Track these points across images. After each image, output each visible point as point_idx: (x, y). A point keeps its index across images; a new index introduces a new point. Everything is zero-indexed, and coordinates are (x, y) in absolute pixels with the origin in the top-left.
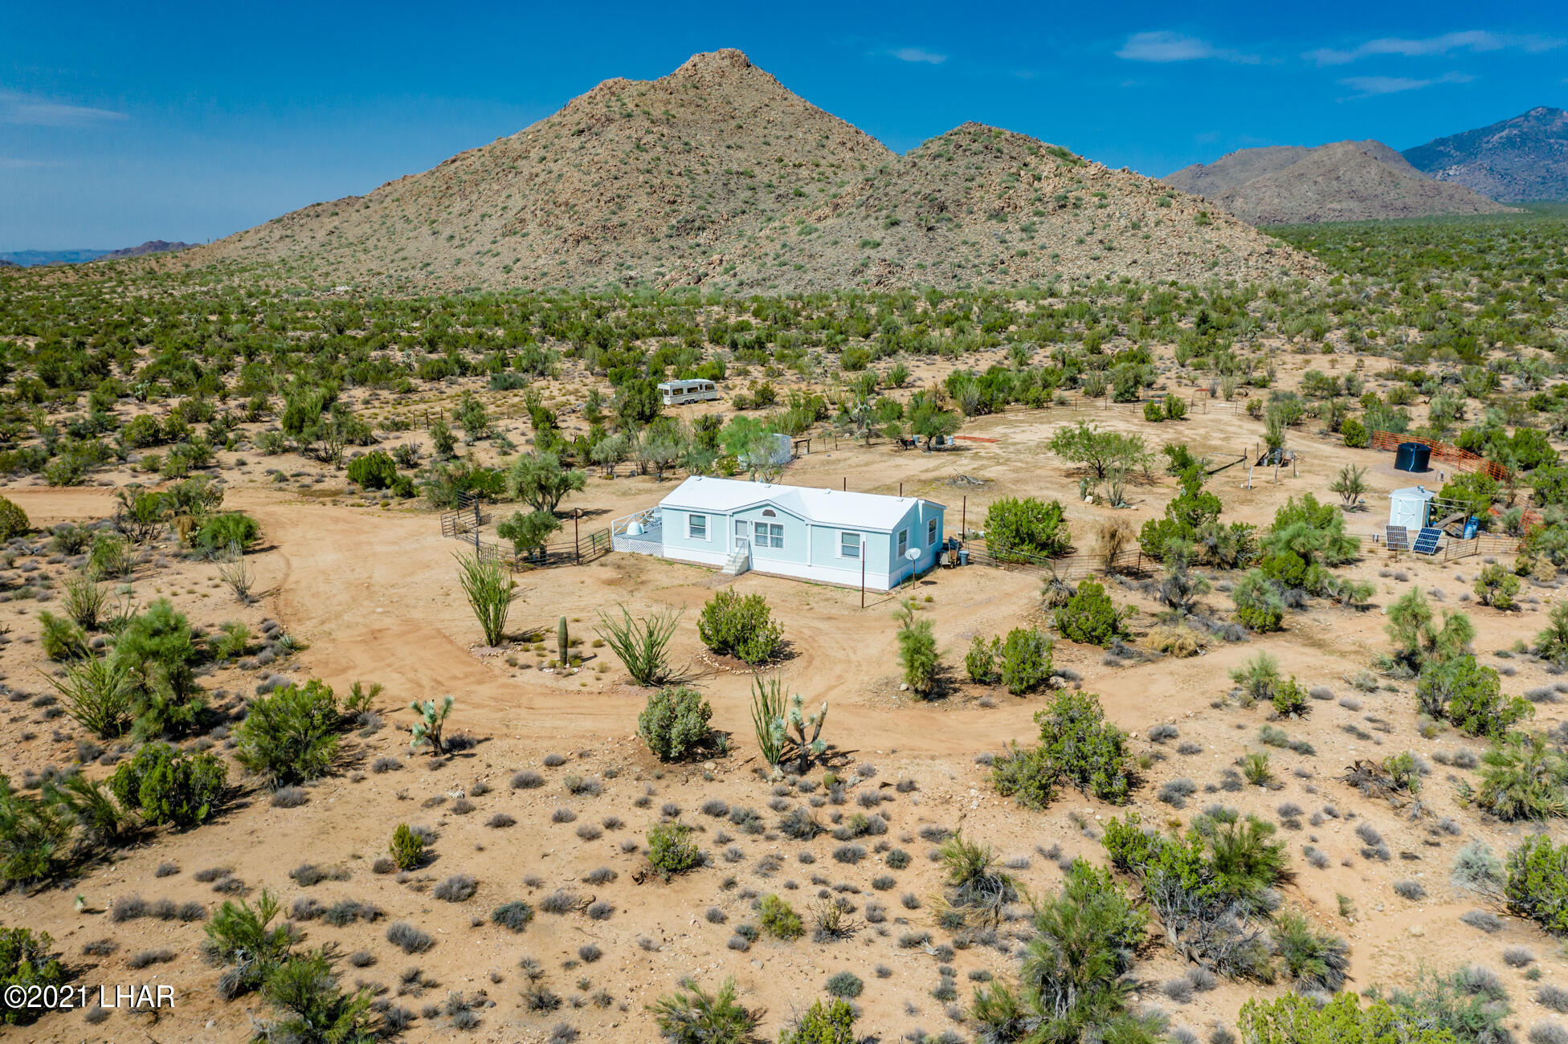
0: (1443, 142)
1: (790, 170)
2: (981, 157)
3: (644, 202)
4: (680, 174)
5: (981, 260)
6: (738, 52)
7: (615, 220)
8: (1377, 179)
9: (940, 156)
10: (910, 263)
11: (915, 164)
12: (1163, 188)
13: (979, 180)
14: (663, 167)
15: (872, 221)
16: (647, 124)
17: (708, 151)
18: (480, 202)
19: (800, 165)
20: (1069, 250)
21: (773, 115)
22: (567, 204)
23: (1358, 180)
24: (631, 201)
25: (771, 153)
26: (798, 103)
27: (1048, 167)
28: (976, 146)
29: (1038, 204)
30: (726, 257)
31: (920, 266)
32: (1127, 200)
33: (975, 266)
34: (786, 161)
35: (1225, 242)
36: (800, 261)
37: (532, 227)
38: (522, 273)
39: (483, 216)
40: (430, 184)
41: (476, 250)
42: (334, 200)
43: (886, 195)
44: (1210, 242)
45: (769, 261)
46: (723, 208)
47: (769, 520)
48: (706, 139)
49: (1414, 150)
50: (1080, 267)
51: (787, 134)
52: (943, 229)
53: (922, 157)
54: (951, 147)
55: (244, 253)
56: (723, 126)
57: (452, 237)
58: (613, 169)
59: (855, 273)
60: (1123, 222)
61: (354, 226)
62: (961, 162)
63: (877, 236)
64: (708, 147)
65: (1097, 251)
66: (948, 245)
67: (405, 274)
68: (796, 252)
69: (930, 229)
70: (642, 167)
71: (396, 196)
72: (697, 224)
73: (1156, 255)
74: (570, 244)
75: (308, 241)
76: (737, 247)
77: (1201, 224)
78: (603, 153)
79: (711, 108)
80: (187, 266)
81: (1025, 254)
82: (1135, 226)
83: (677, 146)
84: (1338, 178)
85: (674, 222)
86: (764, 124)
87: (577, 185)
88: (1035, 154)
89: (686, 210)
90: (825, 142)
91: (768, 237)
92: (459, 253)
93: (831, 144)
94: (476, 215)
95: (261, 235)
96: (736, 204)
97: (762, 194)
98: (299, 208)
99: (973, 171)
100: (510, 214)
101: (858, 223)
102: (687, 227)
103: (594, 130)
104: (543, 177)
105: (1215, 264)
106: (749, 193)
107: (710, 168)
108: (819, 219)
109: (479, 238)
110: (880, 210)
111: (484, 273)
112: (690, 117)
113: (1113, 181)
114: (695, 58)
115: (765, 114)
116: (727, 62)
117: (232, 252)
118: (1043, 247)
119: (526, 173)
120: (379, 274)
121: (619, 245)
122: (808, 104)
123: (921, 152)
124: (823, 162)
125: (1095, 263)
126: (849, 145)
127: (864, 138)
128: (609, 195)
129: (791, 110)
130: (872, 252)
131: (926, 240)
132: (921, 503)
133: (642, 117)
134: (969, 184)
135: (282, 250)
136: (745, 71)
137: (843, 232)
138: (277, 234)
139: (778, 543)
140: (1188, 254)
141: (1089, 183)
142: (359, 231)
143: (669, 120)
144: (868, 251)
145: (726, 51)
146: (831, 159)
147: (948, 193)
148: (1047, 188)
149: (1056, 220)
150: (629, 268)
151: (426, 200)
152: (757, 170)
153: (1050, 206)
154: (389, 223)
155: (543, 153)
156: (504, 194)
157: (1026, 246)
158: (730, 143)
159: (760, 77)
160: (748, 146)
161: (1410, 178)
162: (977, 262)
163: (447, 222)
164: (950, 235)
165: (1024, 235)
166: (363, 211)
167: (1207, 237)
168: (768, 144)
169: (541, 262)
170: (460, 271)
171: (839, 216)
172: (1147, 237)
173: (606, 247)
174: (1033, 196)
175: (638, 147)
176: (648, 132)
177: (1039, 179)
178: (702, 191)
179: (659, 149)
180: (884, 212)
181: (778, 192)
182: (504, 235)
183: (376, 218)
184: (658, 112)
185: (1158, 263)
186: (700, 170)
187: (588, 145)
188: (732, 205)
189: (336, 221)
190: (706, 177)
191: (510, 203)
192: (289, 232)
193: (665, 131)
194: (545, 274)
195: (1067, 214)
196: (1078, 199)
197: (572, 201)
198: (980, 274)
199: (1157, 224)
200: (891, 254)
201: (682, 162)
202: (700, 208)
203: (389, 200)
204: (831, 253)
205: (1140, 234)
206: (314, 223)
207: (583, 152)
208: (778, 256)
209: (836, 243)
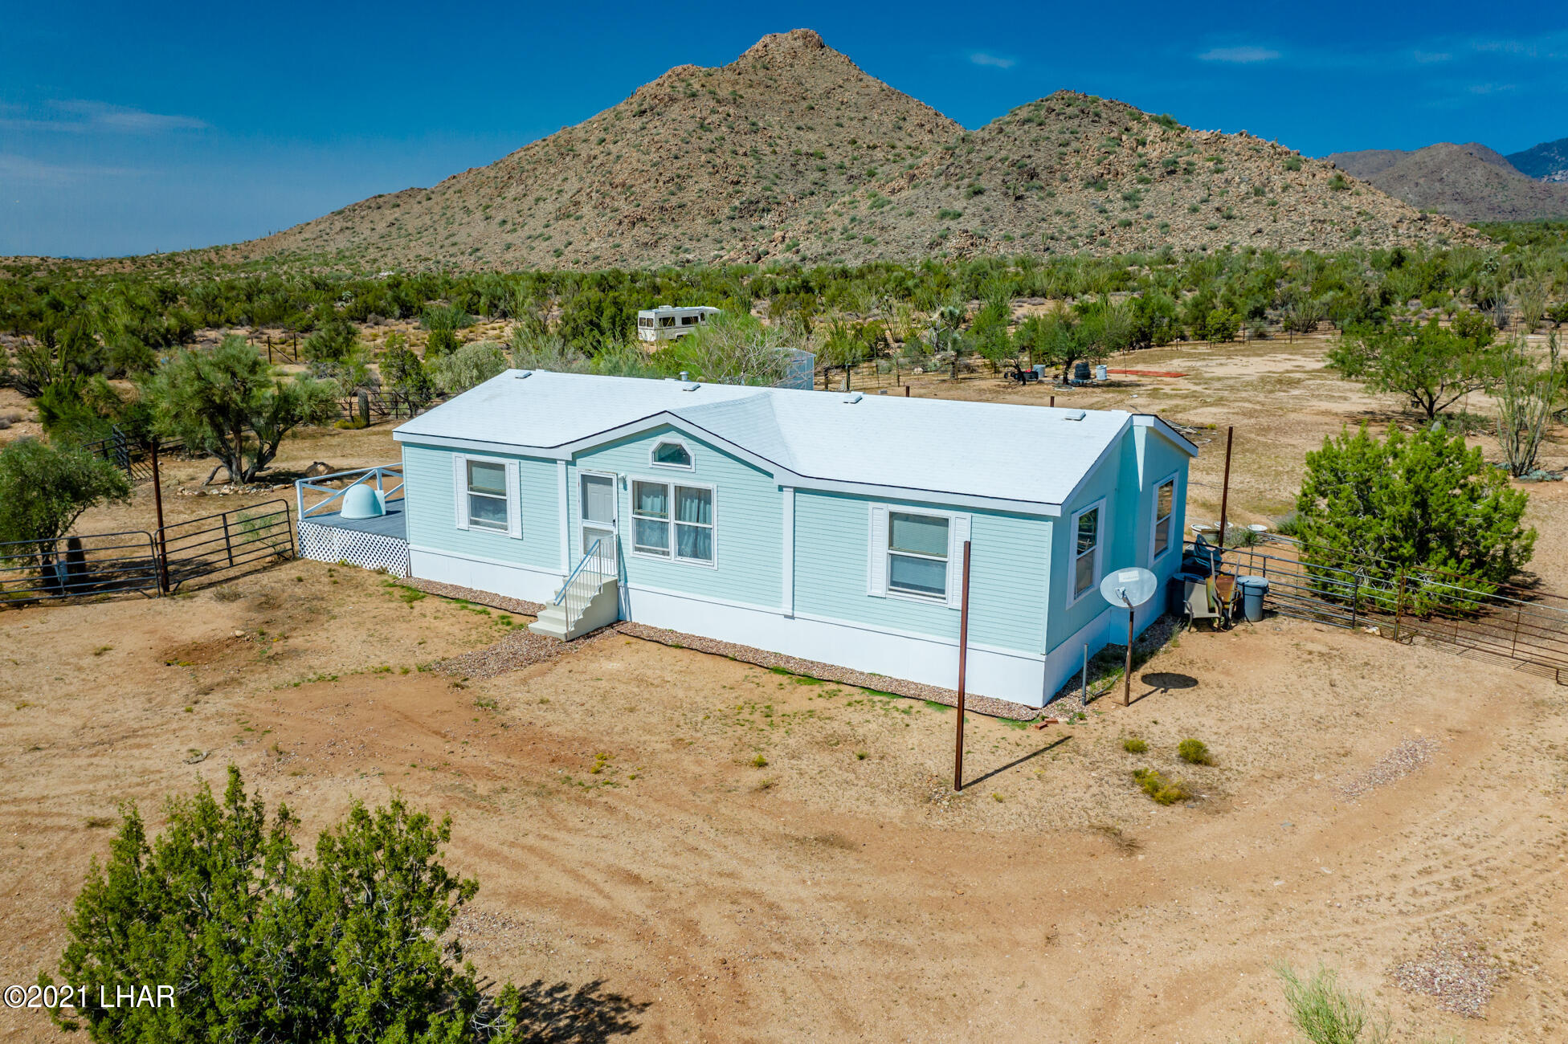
0: (1546, 147)
1: (863, 152)
2: (1076, 122)
3: (706, 183)
4: (745, 154)
5: (1078, 231)
6: (811, 32)
7: (674, 201)
8: (1484, 180)
9: (1029, 121)
10: (995, 234)
11: (1001, 131)
12: (1287, 153)
13: (1075, 145)
14: (728, 146)
15: (953, 191)
16: (712, 103)
17: (776, 132)
18: (536, 186)
19: (875, 147)
20: (1180, 220)
21: (846, 97)
22: (623, 185)
23: (1463, 181)
24: (691, 181)
25: (844, 134)
26: (874, 84)
27: (1153, 132)
28: (1069, 111)
29: (1142, 170)
30: (790, 234)
31: (1007, 238)
32: (1248, 164)
33: (1070, 238)
34: (860, 142)
35: (1369, 209)
36: (870, 234)
37: (586, 210)
38: (573, 257)
39: (537, 200)
40: (492, 174)
41: (528, 234)
42: (396, 192)
43: (969, 162)
44: (1348, 208)
45: (836, 236)
46: (791, 190)
47: (672, 476)
48: (775, 120)
49: (1517, 155)
50: (1194, 238)
51: (861, 116)
52: (1033, 198)
53: (1008, 123)
54: (1043, 112)
55: (303, 245)
56: (793, 106)
57: (504, 222)
58: (674, 148)
59: (931, 246)
60: (1243, 188)
61: (414, 216)
62: (1054, 127)
63: (958, 206)
64: (777, 127)
65: (1214, 220)
66: (1040, 215)
67: (453, 260)
68: (866, 225)
69: (1018, 198)
70: (705, 146)
71: (458, 187)
72: (761, 205)
73: (1284, 224)
74: (624, 226)
75: (367, 233)
76: (802, 224)
77: (1337, 189)
78: (664, 133)
79: (781, 89)
80: (246, 258)
81: (1130, 224)
82: (1258, 192)
83: (744, 126)
84: (1441, 179)
85: (737, 203)
86: (838, 105)
87: (635, 165)
88: (1138, 120)
89: (750, 191)
90: (901, 123)
91: (835, 212)
92: (509, 238)
93: (909, 126)
94: (531, 199)
95: (321, 227)
96: (805, 184)
97: (832, 176)
98: (360, 199)
99: (1067, 136)
100: (566, 197)
101: (937, 193)
102: (751, 208)
103: (657, 110)
104: (601, 158)
105: (1357, 233)
106: (819, 175)
107: (778, 149)
108: (893, 192)
109: (531, 222)
110: (962, 178)
111: (533, 258)
112: (758, 98)
113: (1229, 145)
114: (767, 39)
115: (838, 96)
116: (799, 43)
117: (292, 244)
118: (1150, 217)
119: (584, 155)
120: (427, 259)
121: (677, 227)
122: (885, 85)
123: (1008, 119)
124: (898, 144)
125: (1212, 234)
126: (928, 127)
127: (944, 120)
128: (667, 175)
129: (866, 91)
130: (952, 224)
131: (1013, 210)
132: (1142, 424)
133: (708, 96)
134: (1064, 150)
135: (342, 242)
136: (818, 52)
137: (920, 203)
138: (338, 226)
139: (697, 545)
140: (1324, 221)
141: (1201, 148)
142: (418, 223)
143: (736, 100)
144: (947, 223)
145: (799, 32)
146: (908, 141)
147: (1039, 159)
148: (1153, 153)
149: (1164, 188)
150: (686, 251)
151: (489, 191)
152: (828, 152)
153: (1157, 173)
154: (449, 215)
155: (603, 135)
156: (560, 177)
157: (1131, 216)
158: (801, 124)
159: (835, 59)
160: (819, 128)
161: (1517, 181)
162: (1072, 233)
163: (502, 206)
164: (1042, 205)
165: (1127, 204)
166: (425, 203)
167: (1345, 203)
168: (841, 126)
169: (594, 245)
170: (509, 256)
171: (915, 187)
172: (1274, 204)
173: (663, 230)
174: (1137, 161)
175: (702, 126)
176: (713, 112)
177: (1144, 144)
178: (769, 172)
179: (724, 129)
180: (966, 180)
181: (850, 173)
182: (557, 219)
183: (437, 209)
184: (724, 92)
185: (1287, 232)
186: (768, 150)
187: (650, 126)
188: (800, 186)
189: (397, 213)
190: (773, 157)
191: (566, 187)
192: (349, 224)
193: (731, 111)
194: (597, 258)
195: (1177, 182)
196: (1189, 164)
197: (629, 182)
198: (1077, 247)
199: (1285, 189)
200: (974, 225)
201: (748, 142)
202: (765, 189)
203: (451, 191)
204: (905, 225)
205: (1265, 201)
206: (376, 215)
207: (644, 132)
208: (845, 230)
209: (911, 214)
